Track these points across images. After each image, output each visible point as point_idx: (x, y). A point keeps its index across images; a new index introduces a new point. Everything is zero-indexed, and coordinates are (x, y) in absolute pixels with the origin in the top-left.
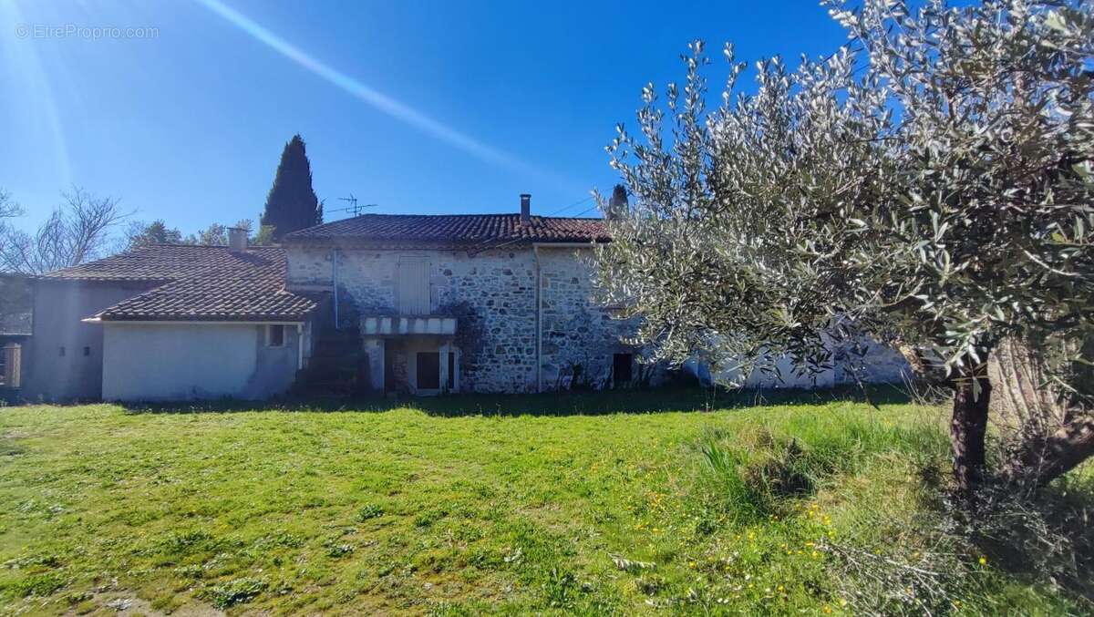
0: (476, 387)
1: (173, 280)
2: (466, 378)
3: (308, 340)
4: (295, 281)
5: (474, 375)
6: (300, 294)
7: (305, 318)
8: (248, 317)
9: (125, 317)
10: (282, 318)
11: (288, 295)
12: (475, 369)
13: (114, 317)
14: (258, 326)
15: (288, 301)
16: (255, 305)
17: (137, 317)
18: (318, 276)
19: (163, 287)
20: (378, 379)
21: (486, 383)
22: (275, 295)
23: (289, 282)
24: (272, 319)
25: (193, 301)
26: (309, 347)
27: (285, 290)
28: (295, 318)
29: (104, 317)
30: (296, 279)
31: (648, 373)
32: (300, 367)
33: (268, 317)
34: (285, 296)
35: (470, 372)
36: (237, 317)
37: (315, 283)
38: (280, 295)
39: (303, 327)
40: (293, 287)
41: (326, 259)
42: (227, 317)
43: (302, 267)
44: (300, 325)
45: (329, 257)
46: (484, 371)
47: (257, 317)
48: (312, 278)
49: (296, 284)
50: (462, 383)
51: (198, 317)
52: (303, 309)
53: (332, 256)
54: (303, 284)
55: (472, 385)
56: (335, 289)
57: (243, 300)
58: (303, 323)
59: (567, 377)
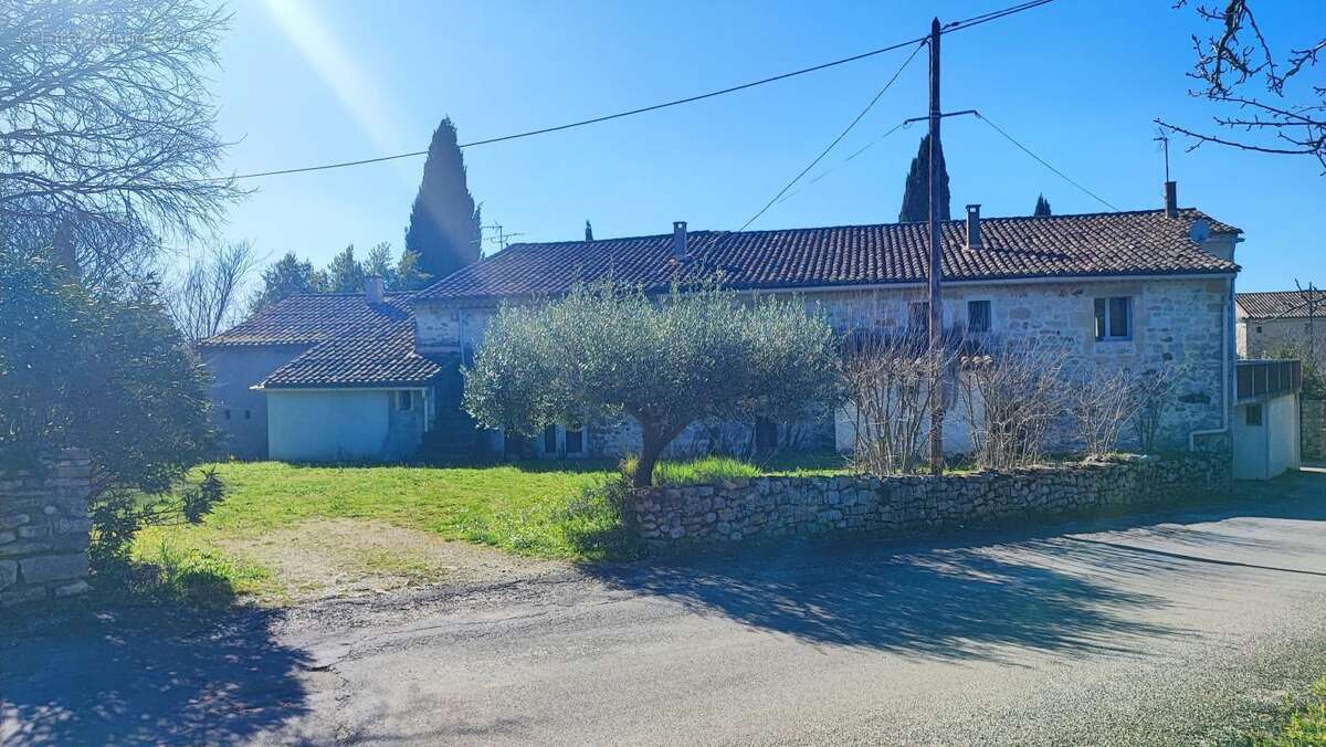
0: (605, 451)
1: (317, 343)
2: (594, 442)
3: (433, 405)
4: (423, 343)
5: (603, 438)
6: (427, 356)
7: (429, 383)
8: (380, 384)
9: (283, 385)
10: (408, 384)
11: (416, 358)
12: (603, 432)
13: (275, 385)
14: (388, 392)
15: (415, 365)
16: (386, 370)
17: (291, 385)
18: (446, 337)
19: (309, 352)
20: (499, 443)
21: (615, 447)
22: (406, 358)
23: (418, 344)
24: (401, 384)
25: (334, 366)
26: (433, 411)
27: (415, 352)
28: (419, 384)
29: (266, 385)
30: (424, 340)
31: (797, 437)
32: (426, 430)
33: (396, 384)
34: (414, 359)
35: (599, 435)
36: (371, 384)
37: (442, 344)
38: (409, 358)
39: (427, 392)
40: (422, 350)
41: (453, 320)
42: (362, 384)
43: (430, 328)
44: (424, 389)
45: (455, 317)
46: (613, 434)
47: (387, 383)
48: (439, 339)
49: (425, 345)
50: (590, 447)
51: (339, 384)
52: (428, 374)
53: (457, 315)
54: (432, 345)
55: (601, 449)
56: (462, 351)
57: (377, 365)
58: (427, 388)
59: (703, 441)
